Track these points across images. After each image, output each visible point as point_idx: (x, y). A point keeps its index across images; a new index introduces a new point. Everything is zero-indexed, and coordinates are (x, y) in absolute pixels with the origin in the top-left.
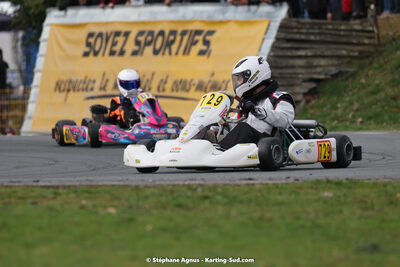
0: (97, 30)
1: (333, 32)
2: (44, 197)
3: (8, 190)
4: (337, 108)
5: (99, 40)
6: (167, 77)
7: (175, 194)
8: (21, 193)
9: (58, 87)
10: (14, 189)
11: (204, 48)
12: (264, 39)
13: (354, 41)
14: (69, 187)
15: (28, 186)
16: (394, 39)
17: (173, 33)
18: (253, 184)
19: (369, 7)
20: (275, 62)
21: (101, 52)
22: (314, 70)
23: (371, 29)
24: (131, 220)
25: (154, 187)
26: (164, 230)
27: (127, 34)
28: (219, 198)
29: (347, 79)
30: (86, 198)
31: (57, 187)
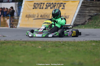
0: (36, 2)
1: (95, 4)
2: (23, 43)
3: (14, 42)
4: (96, 23)
5: (37, 5)
7: (56, 43)
8: (17, 42)
9: (26, 16)
10: (15, 41)
11: (63, 7)
12: (78, 6)
14: (29, 41)
15: (19, 41)
17: (55, 3)
18: (75, 41)
20: (81, 11)
21: (37, 8)
22: (91, 13)
24: (45, 50)
25: (50, 41)
26: (53, 52)
27: (44, 4)
28: (67, 44)
29: (99, 16)
30: (33, 44)
31: (26, 41)
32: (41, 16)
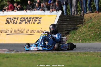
0: (9, 17)
1: (73, 18)
4: (74, 37)
5: (10, 20)
6: (29, 29)
11: (39, 22)
12: (55, 20)
13: (78, 20)
16: (88, 20)
17: (30, 18)
19: (81, 12)
22: (68, 28)
23: (82, 17)
27: (18, 18)
29: (76, 30)
32: (15, 31)
